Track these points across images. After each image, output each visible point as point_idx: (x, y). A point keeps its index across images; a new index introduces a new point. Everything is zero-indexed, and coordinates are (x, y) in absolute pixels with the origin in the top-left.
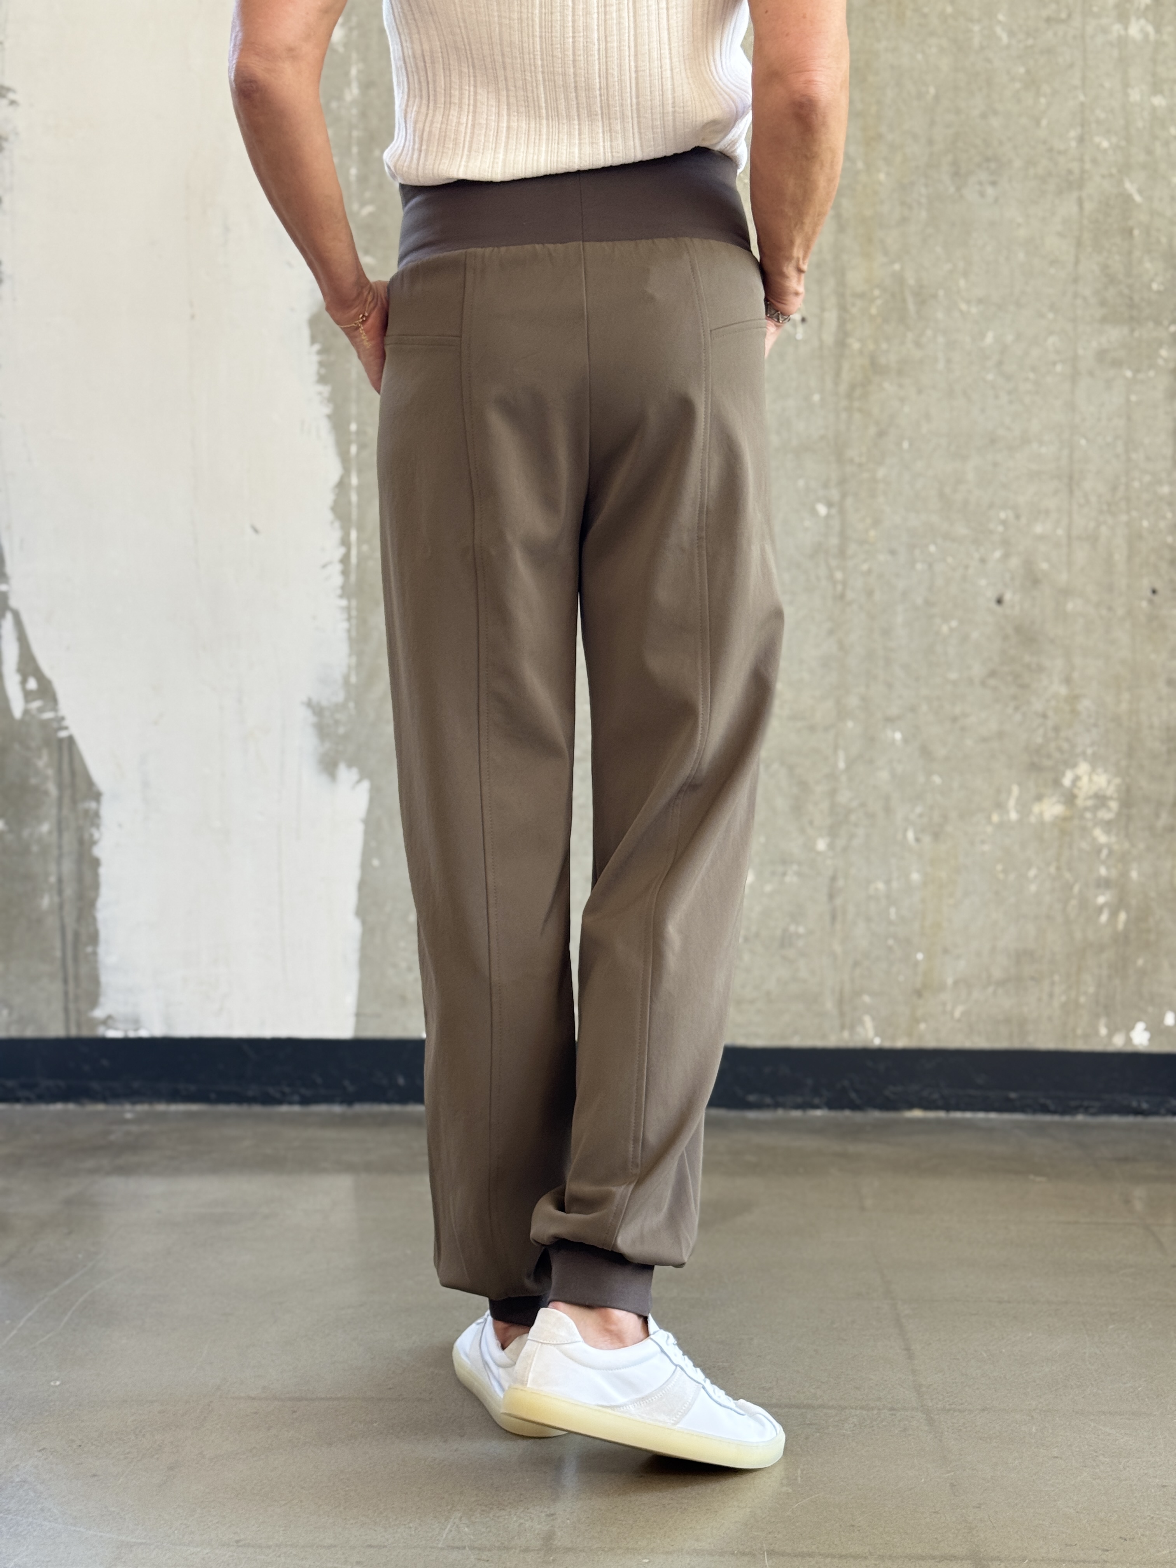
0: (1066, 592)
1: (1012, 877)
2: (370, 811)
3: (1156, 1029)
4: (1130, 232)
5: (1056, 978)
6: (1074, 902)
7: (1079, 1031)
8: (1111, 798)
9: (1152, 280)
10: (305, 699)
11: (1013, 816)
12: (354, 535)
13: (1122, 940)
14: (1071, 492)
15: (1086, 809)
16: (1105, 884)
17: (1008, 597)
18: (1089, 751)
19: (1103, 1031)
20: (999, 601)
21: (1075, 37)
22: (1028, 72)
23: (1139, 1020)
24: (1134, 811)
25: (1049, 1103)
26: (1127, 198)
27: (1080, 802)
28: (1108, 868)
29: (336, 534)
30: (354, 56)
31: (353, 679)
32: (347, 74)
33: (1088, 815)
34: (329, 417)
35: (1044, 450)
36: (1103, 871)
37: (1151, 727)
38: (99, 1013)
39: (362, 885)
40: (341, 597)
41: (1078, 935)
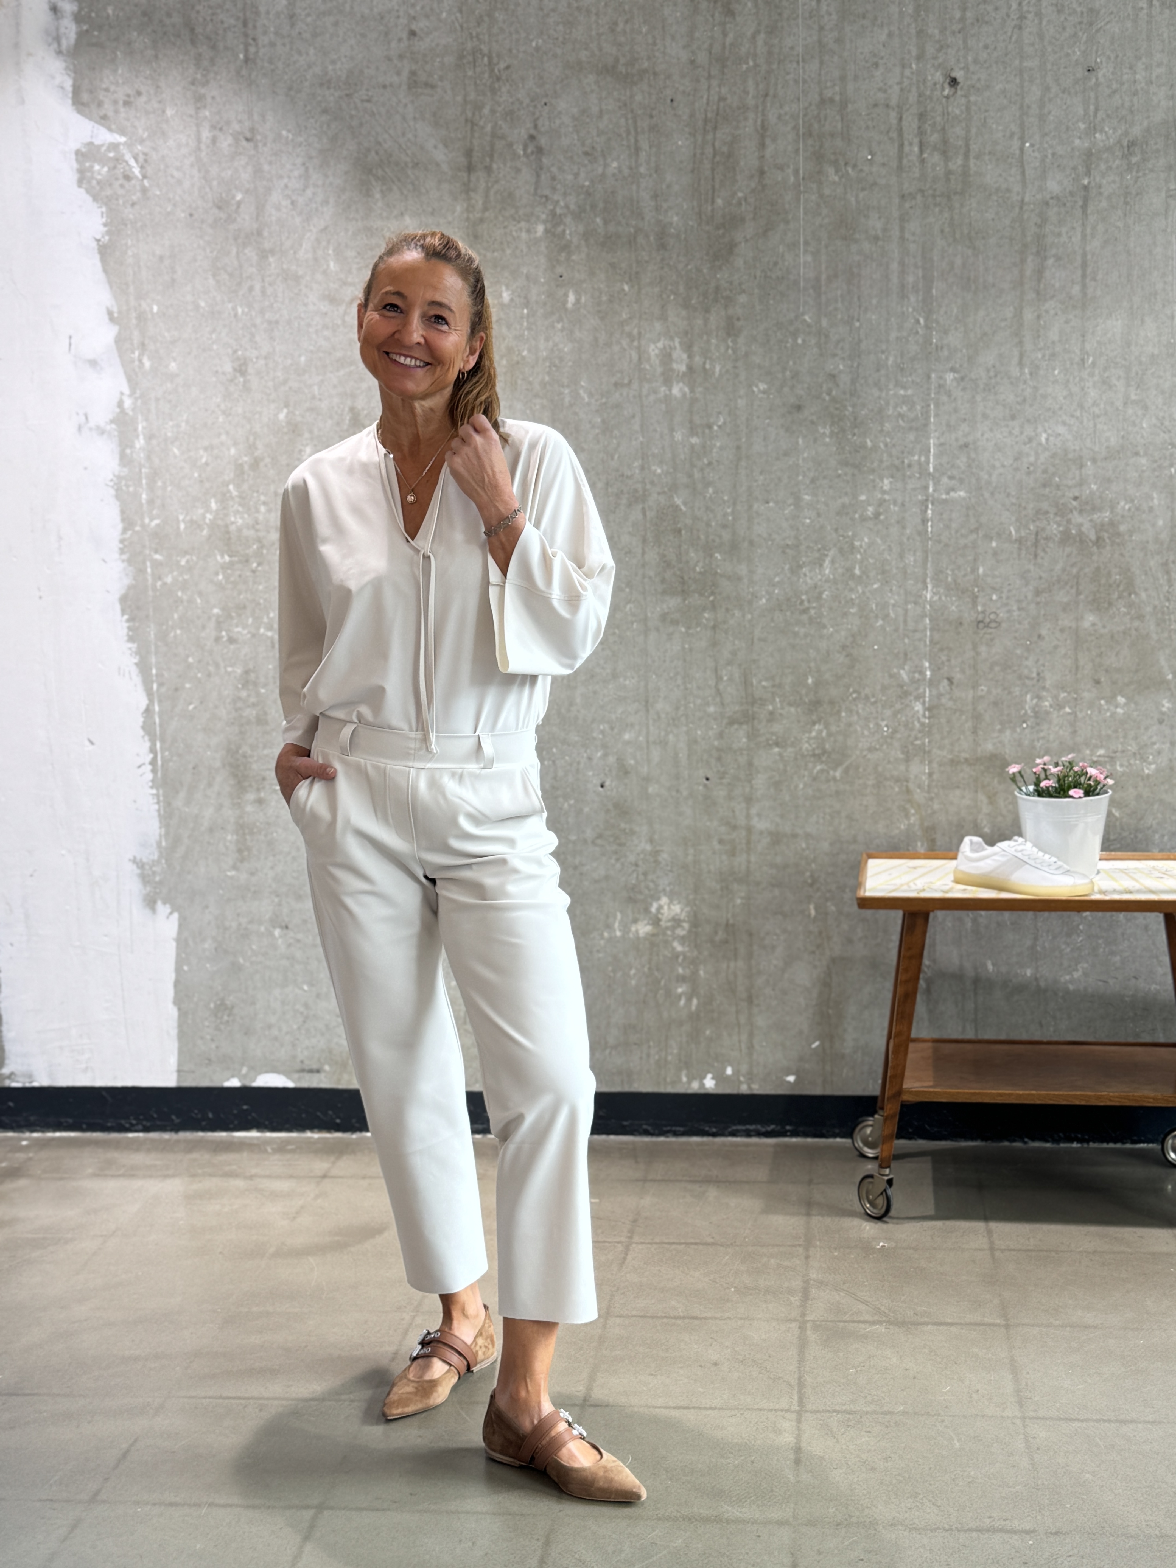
0: (647, 779)
1: (619, 974)
2: (180, 932)
3: (719, 1078)
4: (680, 531)
5: (651, 1043)
6: (661, 992)
7: (668, 1080)
8: (684, 921)
9: (696, 565)
10: (132, 858)
11: (618, 934)
12: (158, 745)
13: (694, 1017)
14: (648, 711)
15: (667, 928)
16: (682, 979)
17: (607, 783)
18: (668, 889)
19: (684, 1079)
20: (602, 786)
21: (634, 397)
22: (603, 421)
23: (709, 1072)
24: (700, 929)
25: (649, 1128)
26: (677, 508)
27: (662, 923)
28: (684, 968)
29: (148, 744)
30: (140, 418)
31: (164, 844)
32: (136, 430)
33: (669, 933)
34: (136, 664)
35: (627, 682)
36: (680, 971)
37: (709, 872)
38: (6, 1071)
39: (177, 983)
40: (152, 788)
41: (665, 1015)
